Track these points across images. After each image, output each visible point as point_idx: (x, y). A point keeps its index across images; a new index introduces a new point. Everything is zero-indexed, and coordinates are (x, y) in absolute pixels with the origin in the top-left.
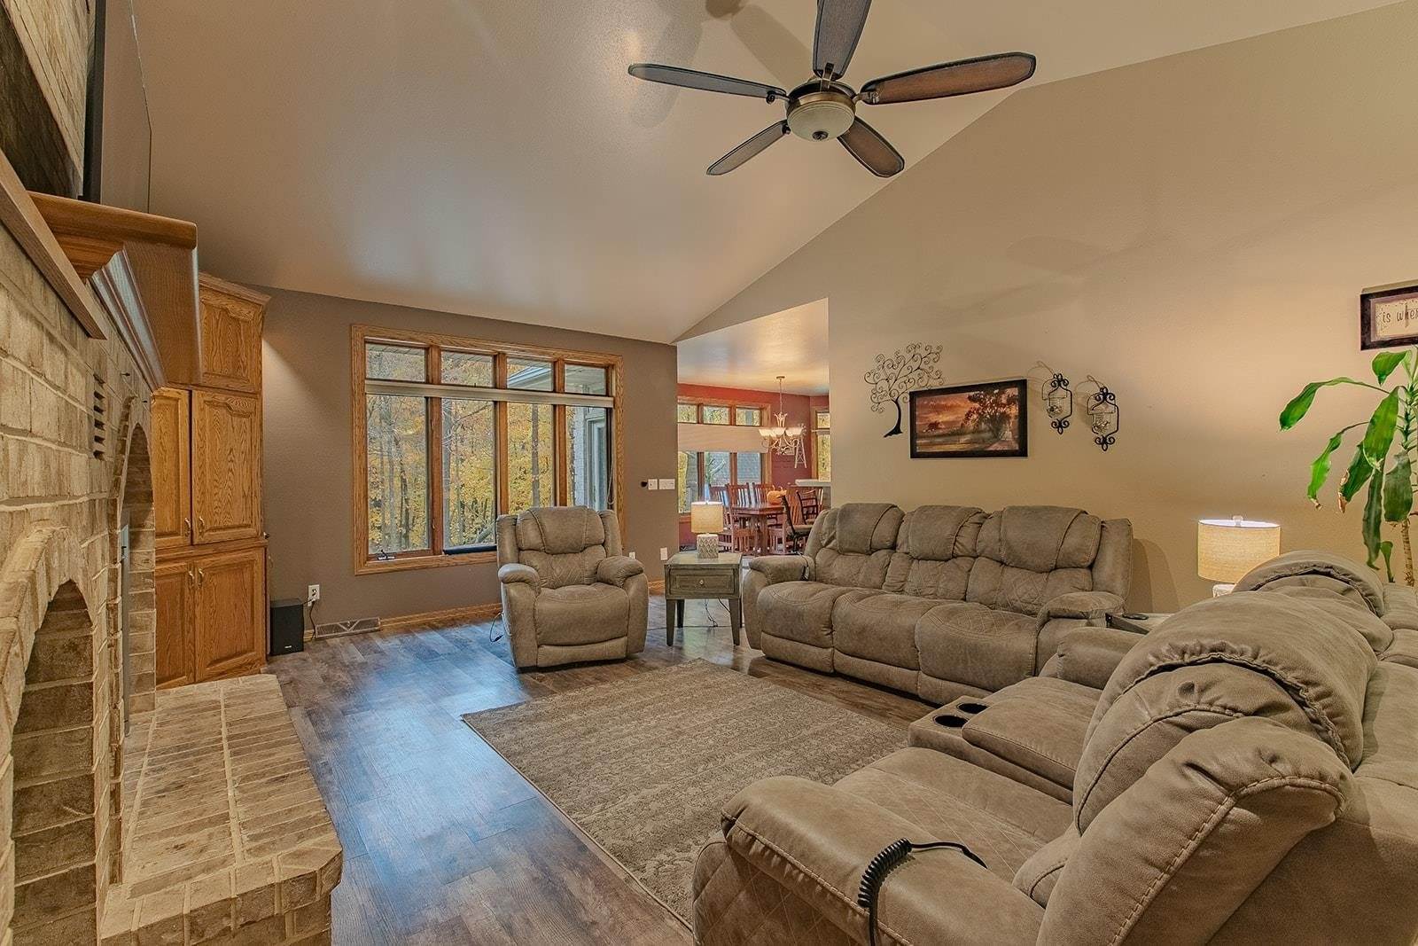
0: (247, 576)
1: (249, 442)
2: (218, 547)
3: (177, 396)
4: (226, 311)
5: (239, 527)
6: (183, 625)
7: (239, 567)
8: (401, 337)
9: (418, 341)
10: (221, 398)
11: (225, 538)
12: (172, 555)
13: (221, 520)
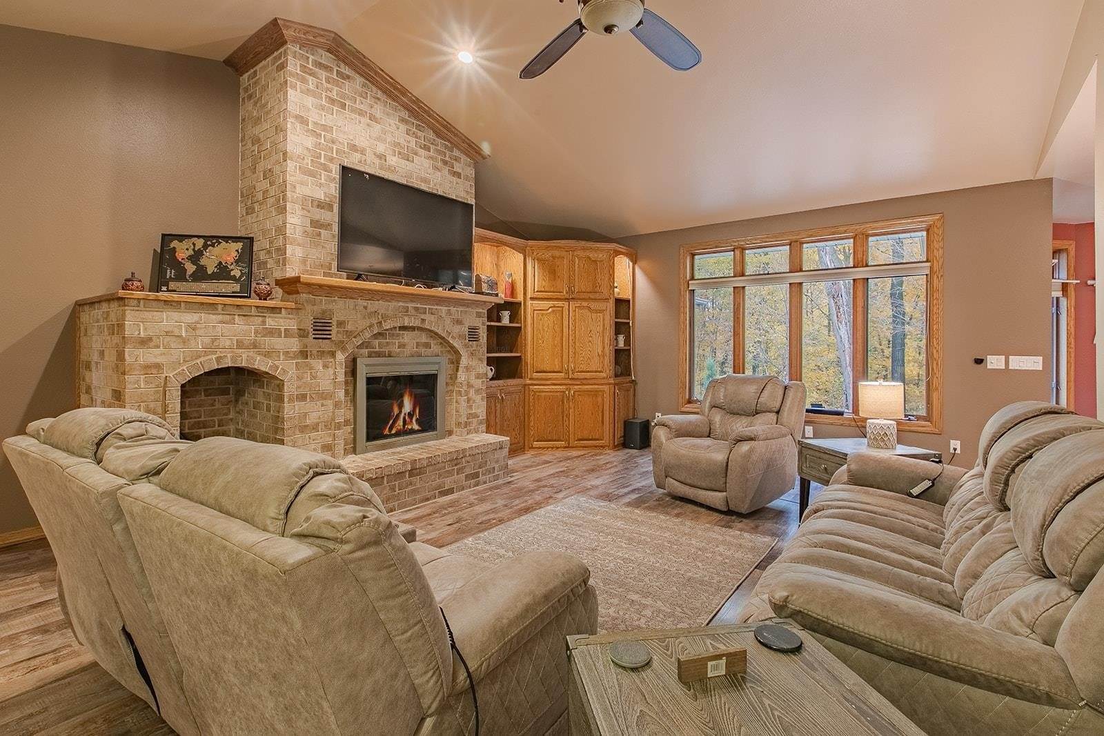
0: (600, 399)
1: (601, 326)
2: (583, 381)
3: (563, 305)
4: (589, 258)
5: (596, 372)
6: (563, 417)
7: (595, 394)
8: (709, 247)
9: (722, 247)
10: (585, 304)
11: (586, 377)
12: (559, 382)
13: (583, 367)
